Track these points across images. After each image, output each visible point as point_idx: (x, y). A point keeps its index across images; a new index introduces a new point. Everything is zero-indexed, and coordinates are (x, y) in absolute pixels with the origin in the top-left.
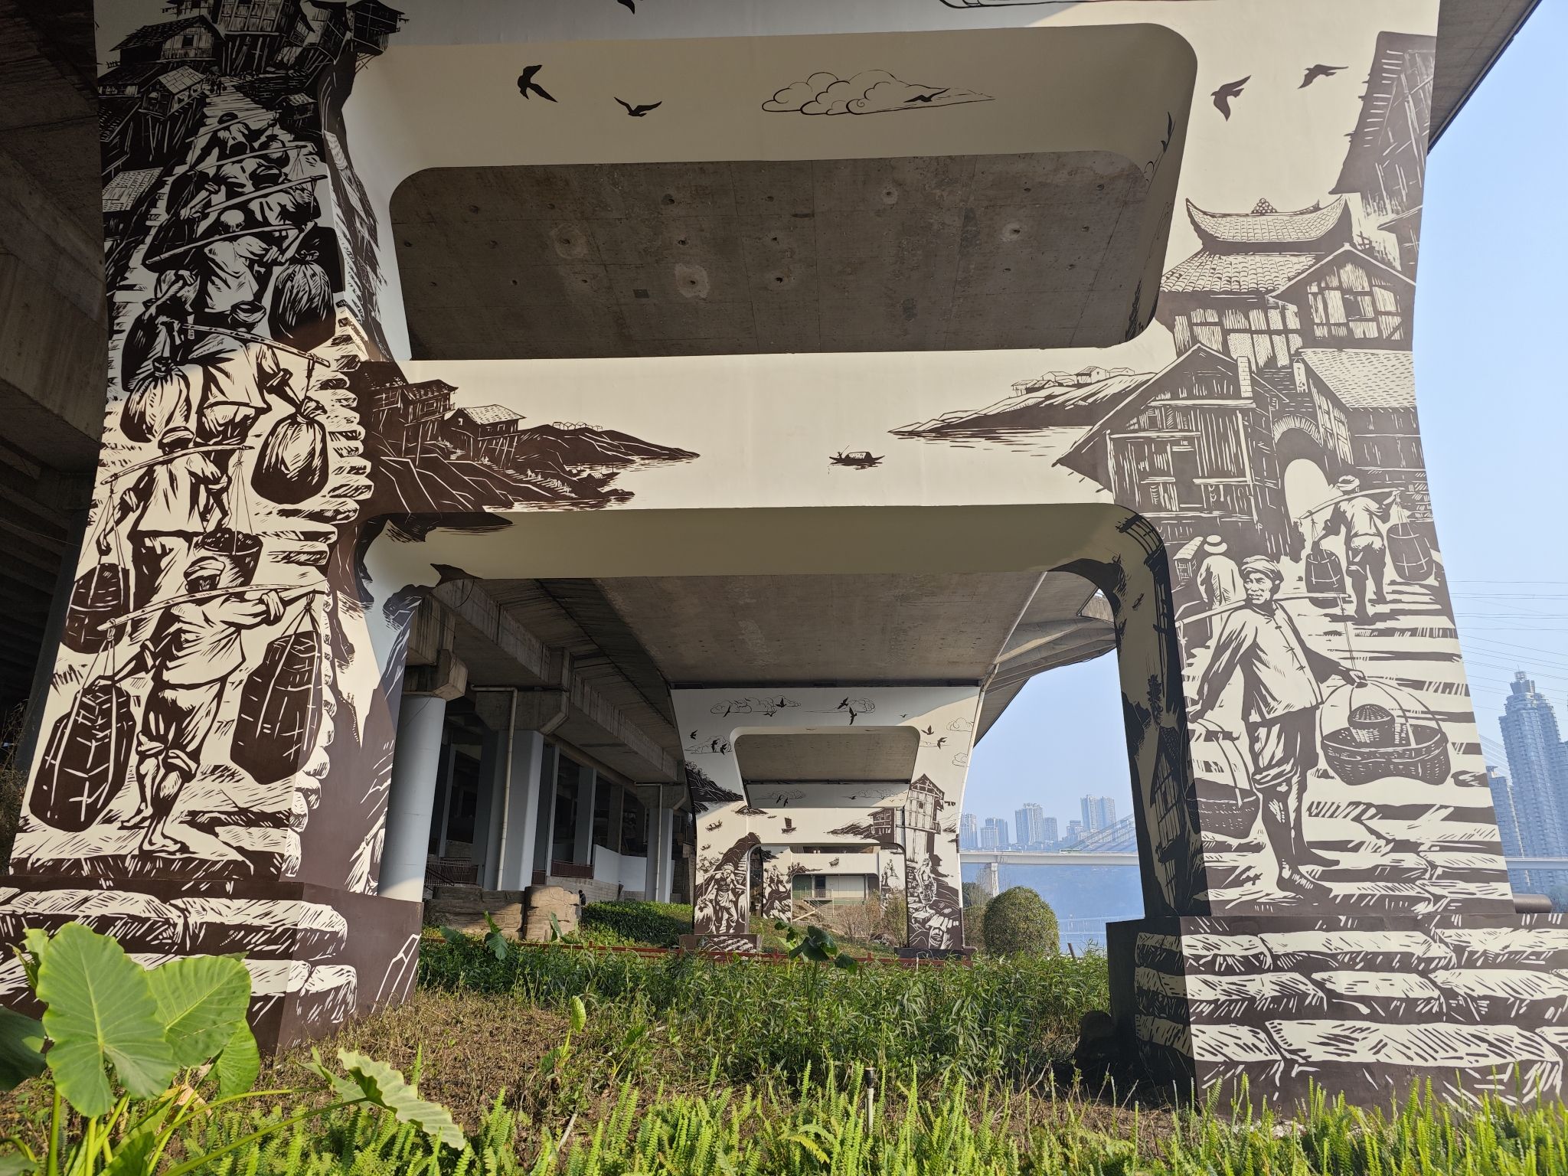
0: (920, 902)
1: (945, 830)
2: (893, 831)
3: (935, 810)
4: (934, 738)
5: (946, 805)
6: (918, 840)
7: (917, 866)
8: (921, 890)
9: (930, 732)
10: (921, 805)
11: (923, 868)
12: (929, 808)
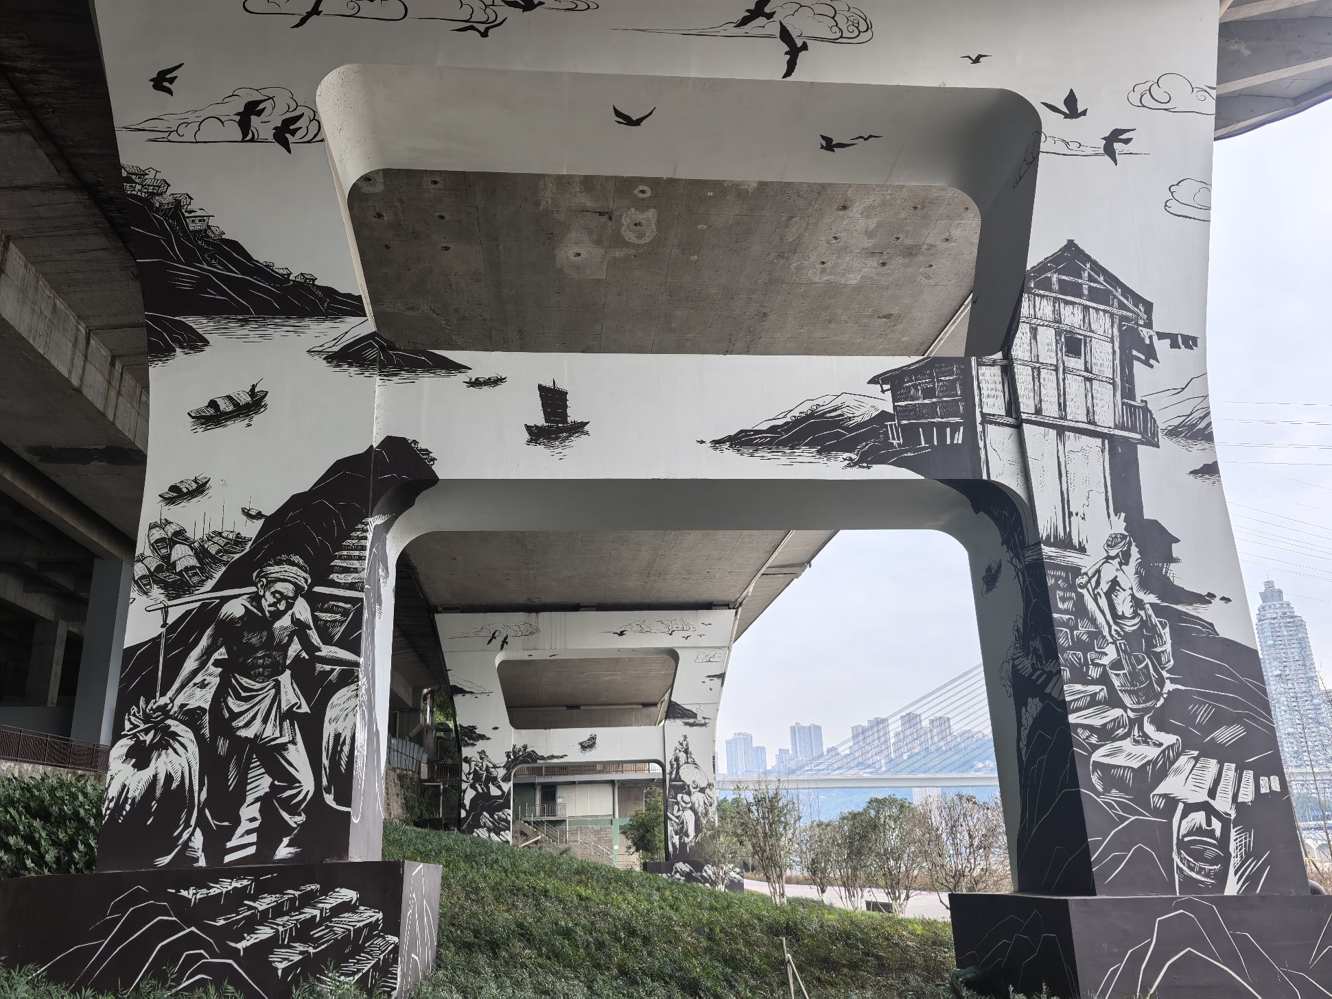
0: (1113, 700)
1: (1173, 433)
2: (971, 435)
3: (1126, 363)
4: (1091, 131)
5: (1162, 346)
6: (1075, 466)
7: (1087, 563)
8: (1111, 653)
9: (1072, 108)
10: (1073, 344)
11: (1109, 572)
12: (1103, 355)
